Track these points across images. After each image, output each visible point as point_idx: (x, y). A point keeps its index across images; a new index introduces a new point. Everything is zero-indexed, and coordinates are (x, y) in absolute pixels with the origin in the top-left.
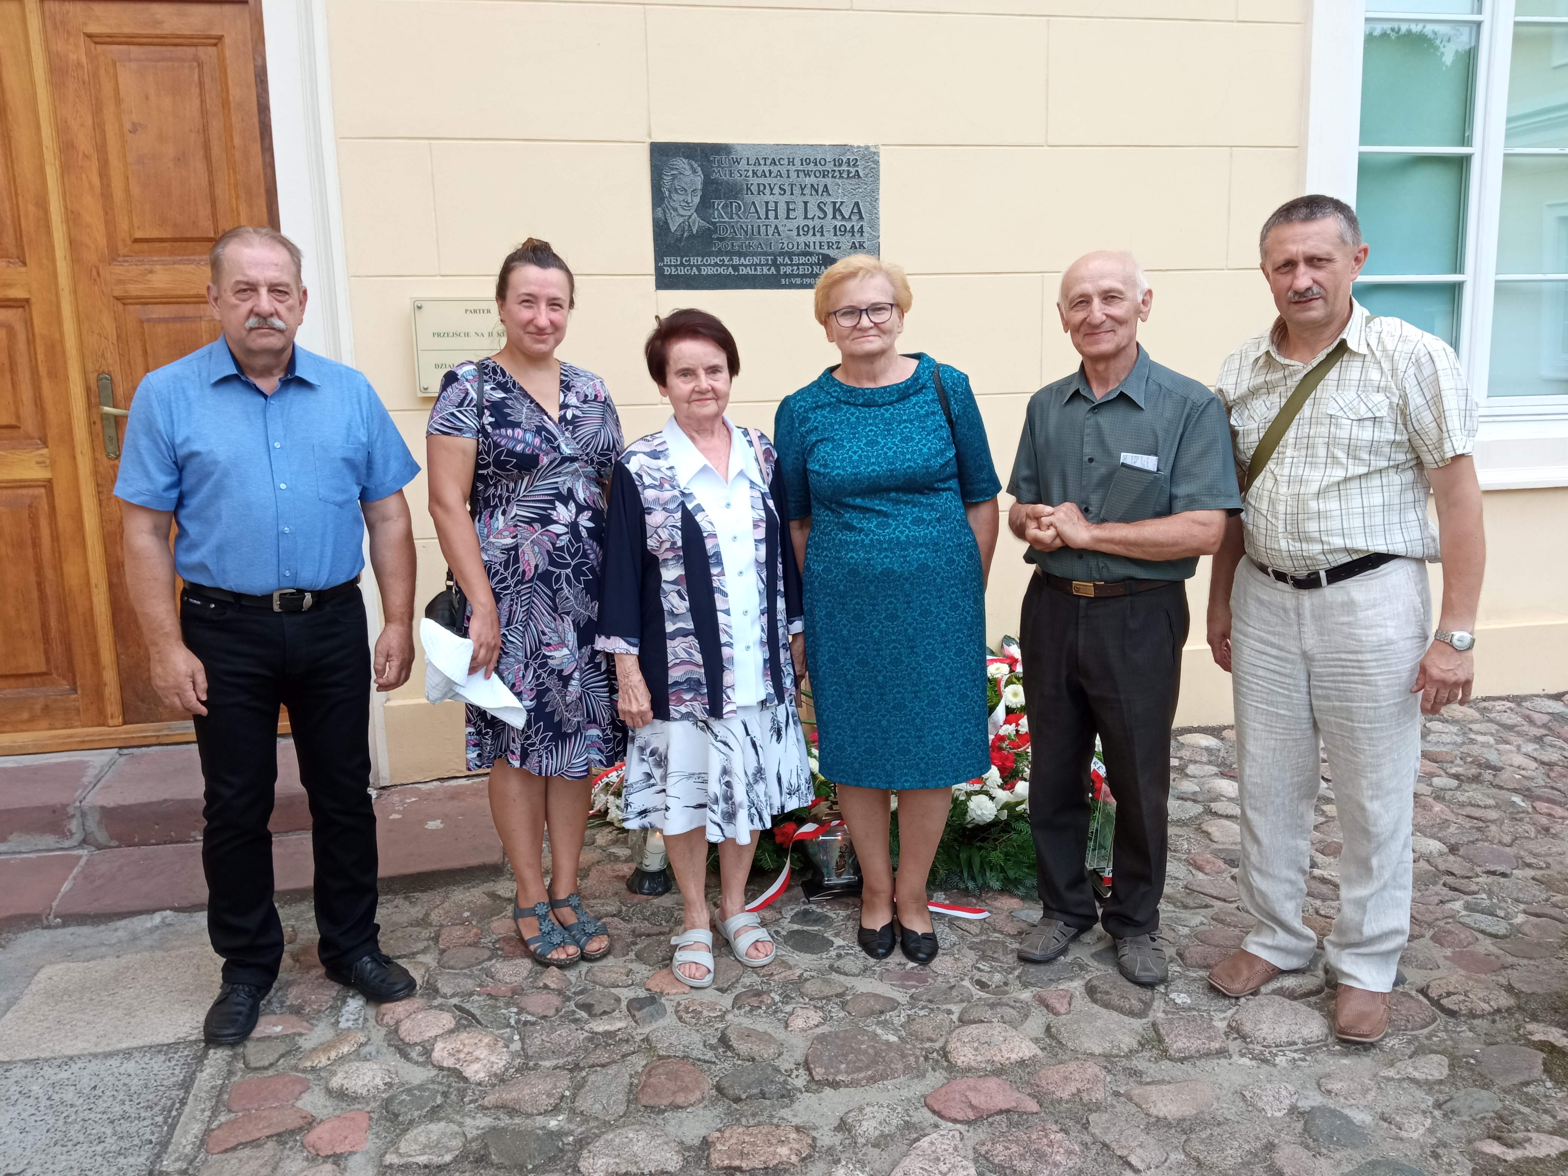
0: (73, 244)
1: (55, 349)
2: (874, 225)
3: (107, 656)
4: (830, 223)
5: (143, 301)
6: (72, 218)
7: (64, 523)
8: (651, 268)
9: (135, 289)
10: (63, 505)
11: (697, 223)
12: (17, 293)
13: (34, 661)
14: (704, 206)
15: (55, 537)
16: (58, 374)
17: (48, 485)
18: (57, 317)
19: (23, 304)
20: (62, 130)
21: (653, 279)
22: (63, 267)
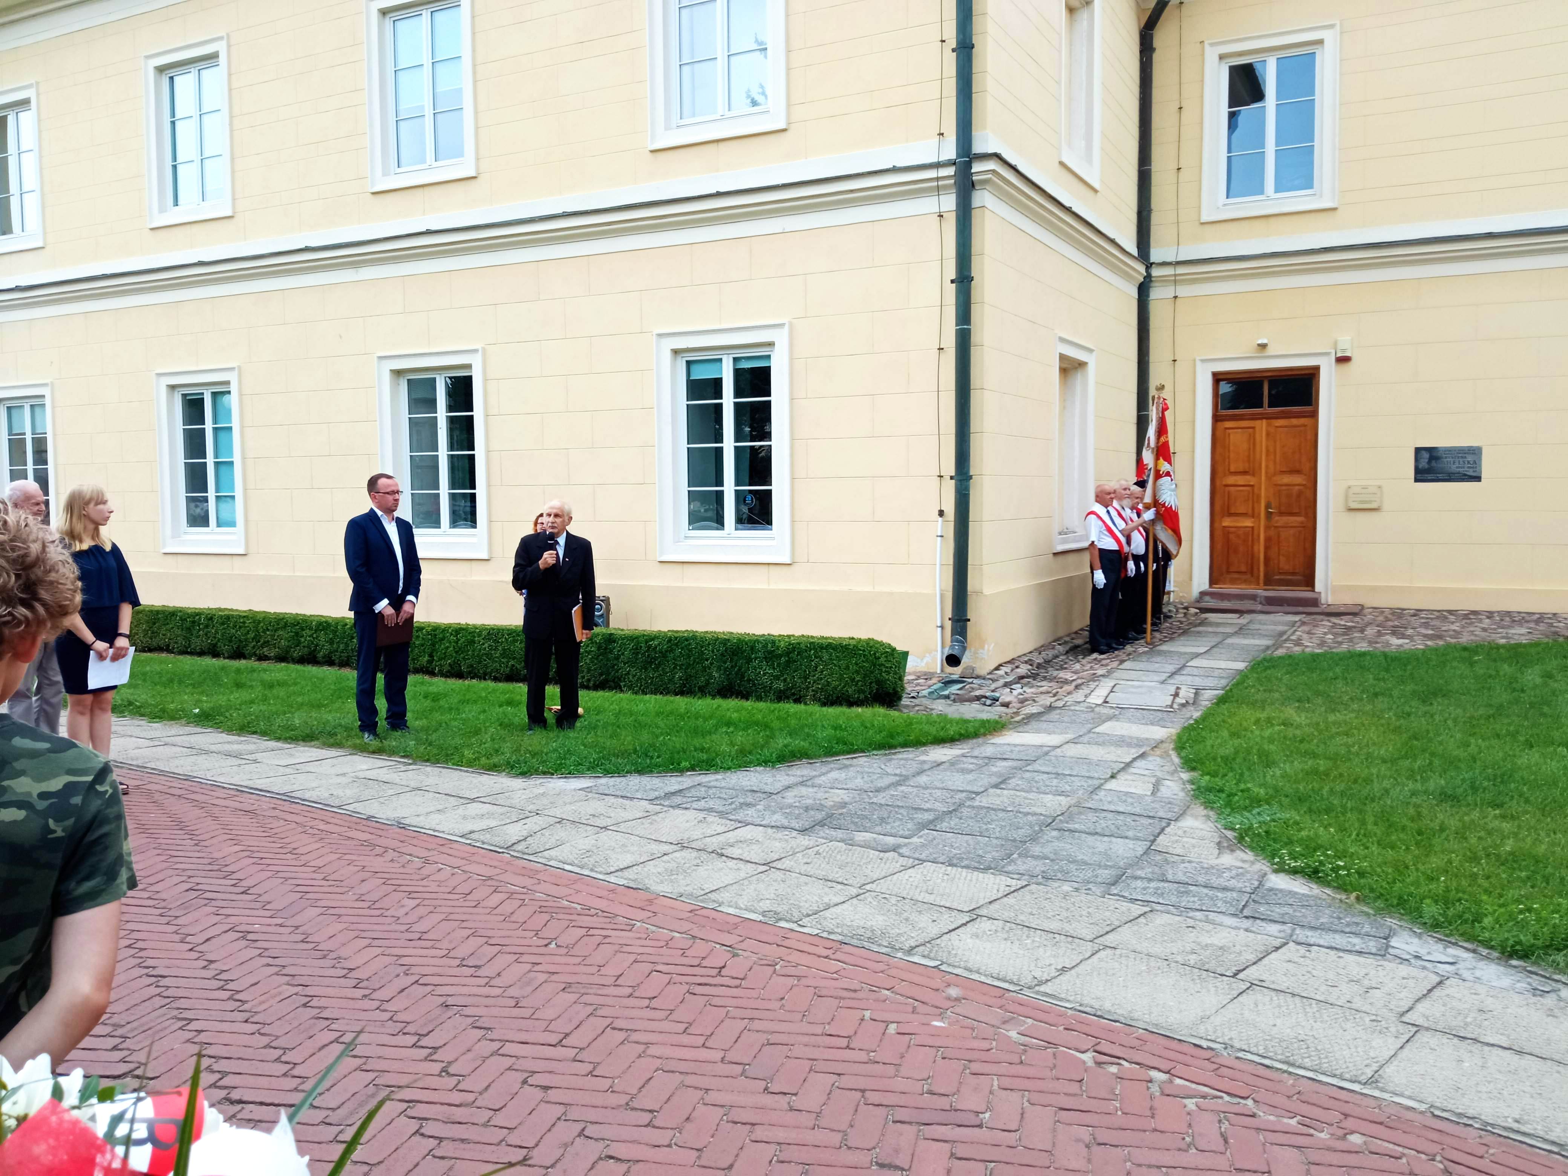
0: (1267, 473)
1: (1259, 496)
2: (1480, 466)
3: (1262, 568)
4: (1467, 465)
5: (1282, 485)
6: (1267, 467)
7: (1255, 536)
8: (1413, 477)
9: (1279, 482)
10: (1256, 532)
11: (1427, 466)
12: (1252, 483)
13: (1243, 569)
14: (1429, 462)
15: (1253, 540)
16: (1259, 501)
17: (1253, 528)
18: (1260, 489)
19: (1252, 486)
20: (1267, 447)
21: (1413, 480)
22: (1263, 478)
